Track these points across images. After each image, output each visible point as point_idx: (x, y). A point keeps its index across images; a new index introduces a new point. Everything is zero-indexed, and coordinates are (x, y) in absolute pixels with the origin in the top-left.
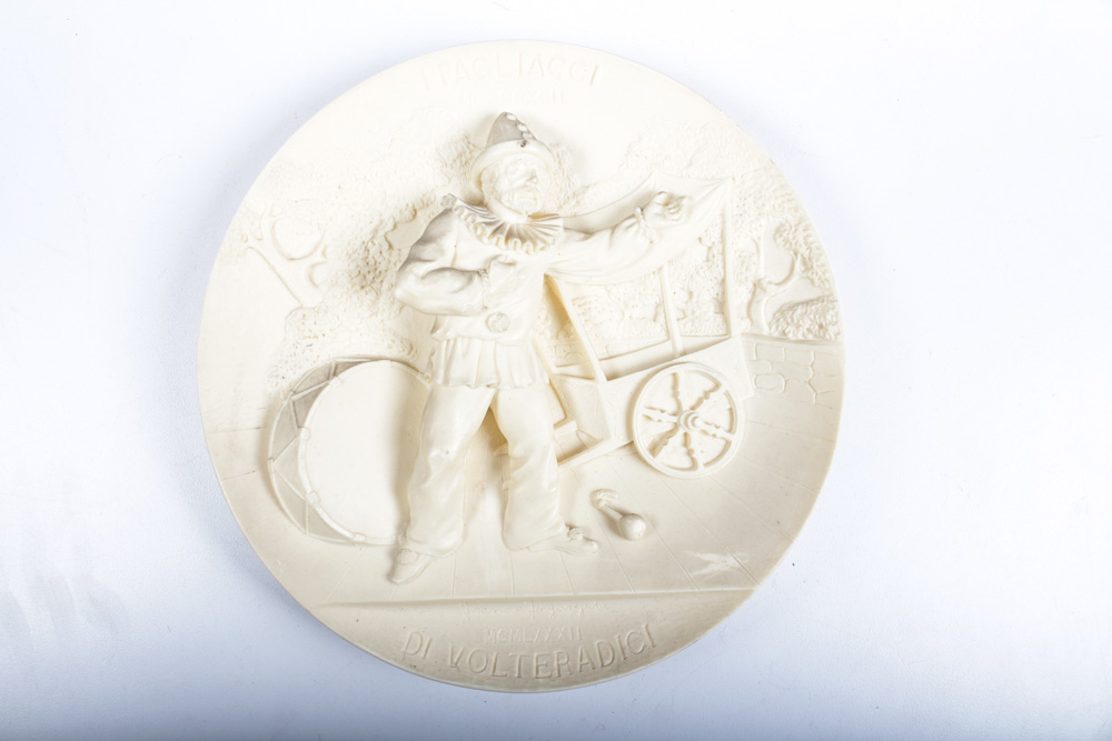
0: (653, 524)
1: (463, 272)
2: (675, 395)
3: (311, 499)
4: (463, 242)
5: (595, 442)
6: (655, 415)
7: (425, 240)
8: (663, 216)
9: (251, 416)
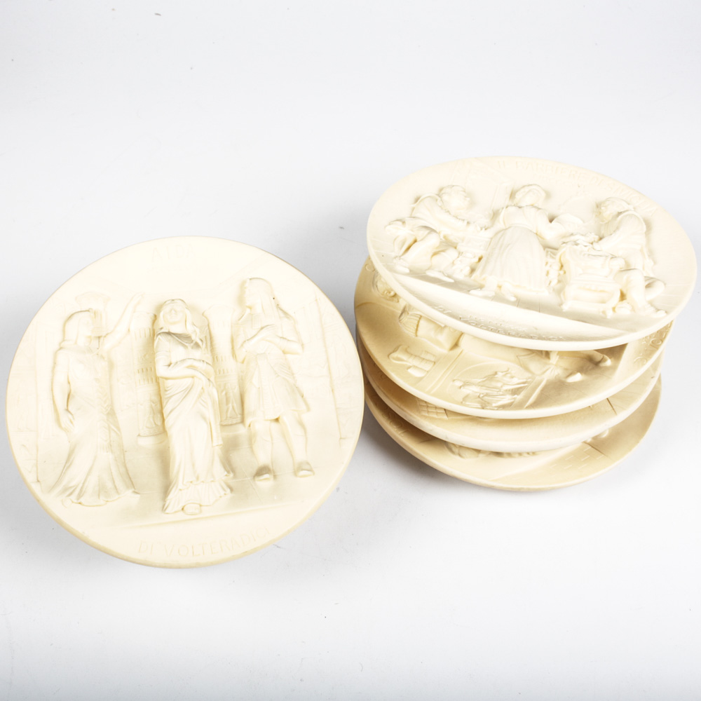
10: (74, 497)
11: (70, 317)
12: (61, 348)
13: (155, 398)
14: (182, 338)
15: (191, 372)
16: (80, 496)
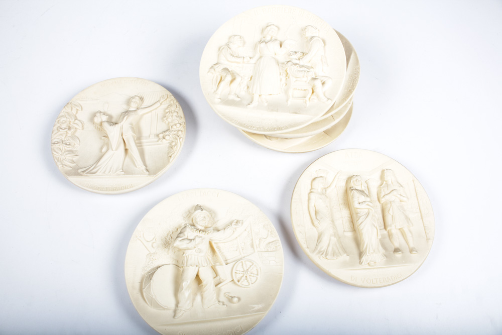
0: (239, 299)
1: (189, 239)
2: (243, 267)
3: (154, 297)
4: (189, 233)
5: (224, 281)
6: (238, 272)
7: (180, 233)
8: (236, 225)
9: (138, 280)
10: (324, 255)
11: (314, 179)
12: (311, 192)
13: (349, 216)
14: (362, 192)
15: (368, 207)
16: (326, 255)
